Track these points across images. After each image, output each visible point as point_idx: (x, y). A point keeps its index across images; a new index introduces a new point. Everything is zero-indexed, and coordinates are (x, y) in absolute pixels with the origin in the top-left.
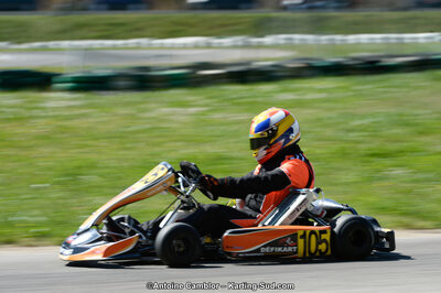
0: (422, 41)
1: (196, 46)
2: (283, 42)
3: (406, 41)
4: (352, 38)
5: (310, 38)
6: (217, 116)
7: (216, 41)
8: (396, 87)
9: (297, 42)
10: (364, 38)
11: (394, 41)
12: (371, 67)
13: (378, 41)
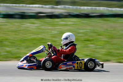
0: (101, 9)
1: (39, 7)
2: (63, 7)
3: (97, 9)
4: (82, 7)
5: (71, 7)
6: (43, 27)
7: (44, 6)
8: (93, 22)
9: (67, 8)
10: (86, 7)
11: (94, 9)
12: (87, 16)
13: (90, 9)
